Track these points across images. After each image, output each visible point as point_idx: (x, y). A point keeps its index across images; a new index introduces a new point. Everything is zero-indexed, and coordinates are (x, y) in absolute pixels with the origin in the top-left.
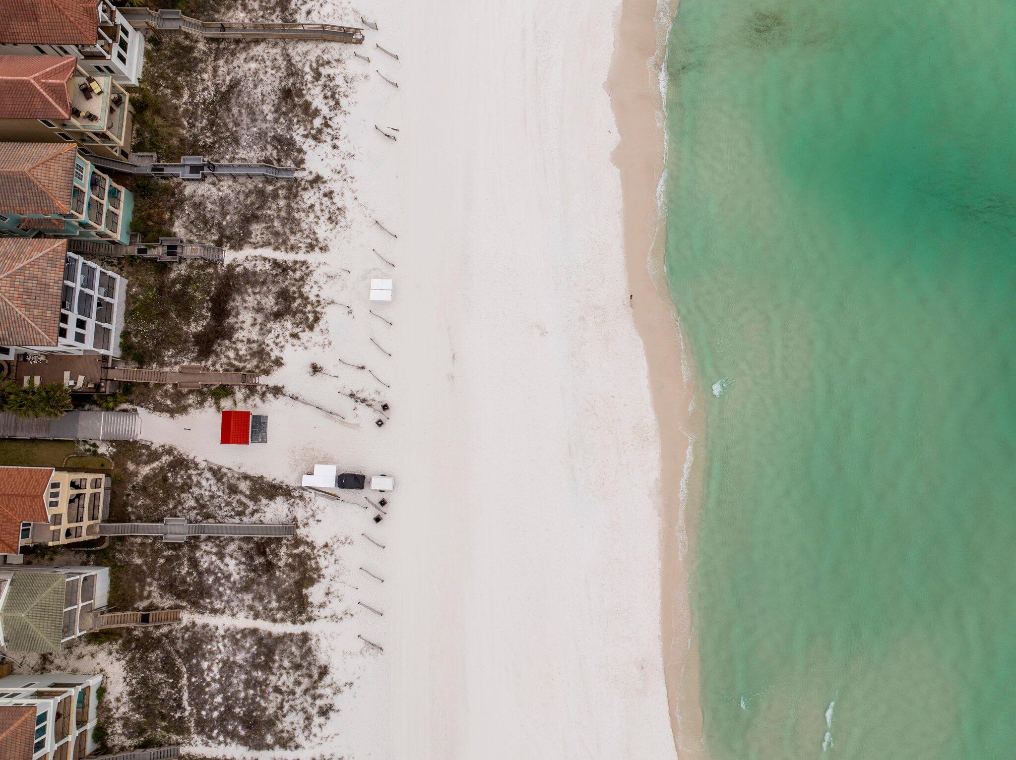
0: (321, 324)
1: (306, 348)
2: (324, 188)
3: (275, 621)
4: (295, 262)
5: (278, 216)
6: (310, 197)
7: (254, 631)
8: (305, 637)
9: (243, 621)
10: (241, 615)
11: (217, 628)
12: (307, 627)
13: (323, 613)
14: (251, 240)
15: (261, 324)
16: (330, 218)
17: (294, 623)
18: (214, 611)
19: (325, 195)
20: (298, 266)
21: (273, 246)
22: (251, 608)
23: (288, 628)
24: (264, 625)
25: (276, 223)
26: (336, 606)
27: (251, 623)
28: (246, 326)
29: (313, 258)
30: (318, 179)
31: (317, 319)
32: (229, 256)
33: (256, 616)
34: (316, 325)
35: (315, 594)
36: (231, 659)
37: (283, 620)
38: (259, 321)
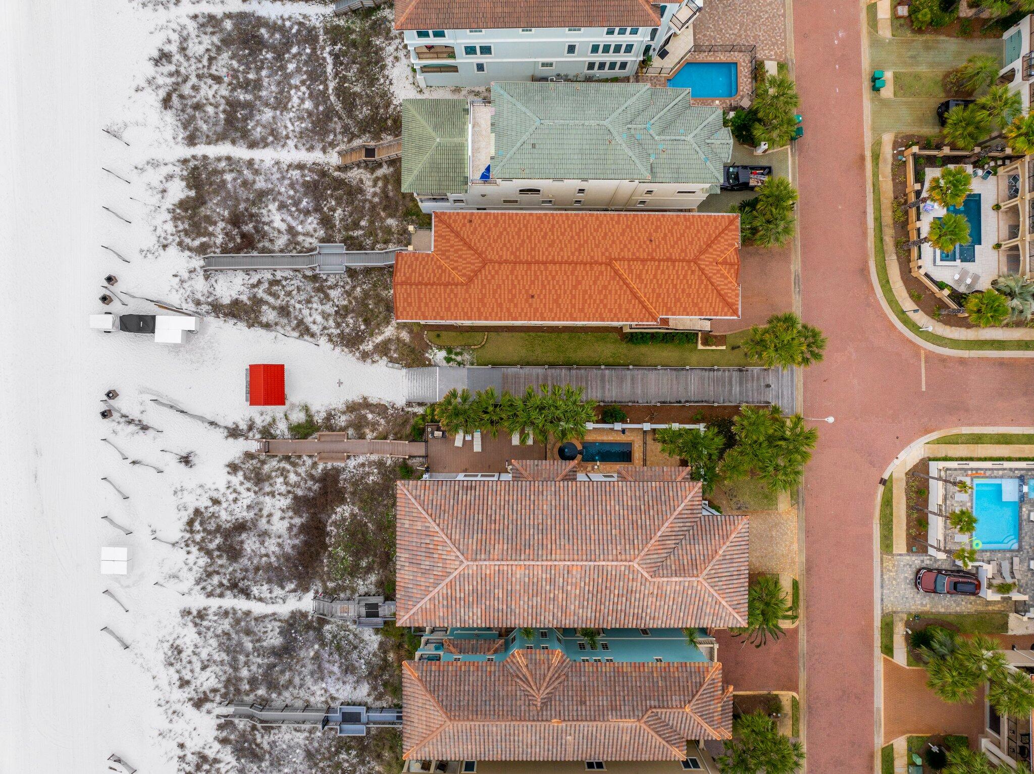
0: (186, 516)
1: (201, 486)
2: (189, 692)
3: (229, 159)
4: (221, 595)
5: (247, 656)
6: (208, 680)
7: (252, 145)
8: (191, 140)
9: (265, 156)
10: (268, 163)
11: (296, 147)
12: (187, 152)
13: (169, 169)
14: (278, 624)
15: (261, 517)
16: (180, 652)
17: (205, 157)
18: (301, 167)
19: (188, 683)
20: (218, 591)
21: (253, 616)
22: (257, 172)
23: (213, 151)
24: (241, 152)
25: (249, 646)
26: (155, 177)
27: (257, 154)
28: (278, 514)
29: (198, 601)
30: (198, 703)
31: (190, 523)
32: (307, 603)
33: (250, 163)
34: (192, 516)
35: (178, 191)
36: (278, 112)
37: (219, 159)
38: (264, 520)
